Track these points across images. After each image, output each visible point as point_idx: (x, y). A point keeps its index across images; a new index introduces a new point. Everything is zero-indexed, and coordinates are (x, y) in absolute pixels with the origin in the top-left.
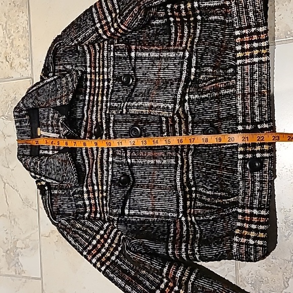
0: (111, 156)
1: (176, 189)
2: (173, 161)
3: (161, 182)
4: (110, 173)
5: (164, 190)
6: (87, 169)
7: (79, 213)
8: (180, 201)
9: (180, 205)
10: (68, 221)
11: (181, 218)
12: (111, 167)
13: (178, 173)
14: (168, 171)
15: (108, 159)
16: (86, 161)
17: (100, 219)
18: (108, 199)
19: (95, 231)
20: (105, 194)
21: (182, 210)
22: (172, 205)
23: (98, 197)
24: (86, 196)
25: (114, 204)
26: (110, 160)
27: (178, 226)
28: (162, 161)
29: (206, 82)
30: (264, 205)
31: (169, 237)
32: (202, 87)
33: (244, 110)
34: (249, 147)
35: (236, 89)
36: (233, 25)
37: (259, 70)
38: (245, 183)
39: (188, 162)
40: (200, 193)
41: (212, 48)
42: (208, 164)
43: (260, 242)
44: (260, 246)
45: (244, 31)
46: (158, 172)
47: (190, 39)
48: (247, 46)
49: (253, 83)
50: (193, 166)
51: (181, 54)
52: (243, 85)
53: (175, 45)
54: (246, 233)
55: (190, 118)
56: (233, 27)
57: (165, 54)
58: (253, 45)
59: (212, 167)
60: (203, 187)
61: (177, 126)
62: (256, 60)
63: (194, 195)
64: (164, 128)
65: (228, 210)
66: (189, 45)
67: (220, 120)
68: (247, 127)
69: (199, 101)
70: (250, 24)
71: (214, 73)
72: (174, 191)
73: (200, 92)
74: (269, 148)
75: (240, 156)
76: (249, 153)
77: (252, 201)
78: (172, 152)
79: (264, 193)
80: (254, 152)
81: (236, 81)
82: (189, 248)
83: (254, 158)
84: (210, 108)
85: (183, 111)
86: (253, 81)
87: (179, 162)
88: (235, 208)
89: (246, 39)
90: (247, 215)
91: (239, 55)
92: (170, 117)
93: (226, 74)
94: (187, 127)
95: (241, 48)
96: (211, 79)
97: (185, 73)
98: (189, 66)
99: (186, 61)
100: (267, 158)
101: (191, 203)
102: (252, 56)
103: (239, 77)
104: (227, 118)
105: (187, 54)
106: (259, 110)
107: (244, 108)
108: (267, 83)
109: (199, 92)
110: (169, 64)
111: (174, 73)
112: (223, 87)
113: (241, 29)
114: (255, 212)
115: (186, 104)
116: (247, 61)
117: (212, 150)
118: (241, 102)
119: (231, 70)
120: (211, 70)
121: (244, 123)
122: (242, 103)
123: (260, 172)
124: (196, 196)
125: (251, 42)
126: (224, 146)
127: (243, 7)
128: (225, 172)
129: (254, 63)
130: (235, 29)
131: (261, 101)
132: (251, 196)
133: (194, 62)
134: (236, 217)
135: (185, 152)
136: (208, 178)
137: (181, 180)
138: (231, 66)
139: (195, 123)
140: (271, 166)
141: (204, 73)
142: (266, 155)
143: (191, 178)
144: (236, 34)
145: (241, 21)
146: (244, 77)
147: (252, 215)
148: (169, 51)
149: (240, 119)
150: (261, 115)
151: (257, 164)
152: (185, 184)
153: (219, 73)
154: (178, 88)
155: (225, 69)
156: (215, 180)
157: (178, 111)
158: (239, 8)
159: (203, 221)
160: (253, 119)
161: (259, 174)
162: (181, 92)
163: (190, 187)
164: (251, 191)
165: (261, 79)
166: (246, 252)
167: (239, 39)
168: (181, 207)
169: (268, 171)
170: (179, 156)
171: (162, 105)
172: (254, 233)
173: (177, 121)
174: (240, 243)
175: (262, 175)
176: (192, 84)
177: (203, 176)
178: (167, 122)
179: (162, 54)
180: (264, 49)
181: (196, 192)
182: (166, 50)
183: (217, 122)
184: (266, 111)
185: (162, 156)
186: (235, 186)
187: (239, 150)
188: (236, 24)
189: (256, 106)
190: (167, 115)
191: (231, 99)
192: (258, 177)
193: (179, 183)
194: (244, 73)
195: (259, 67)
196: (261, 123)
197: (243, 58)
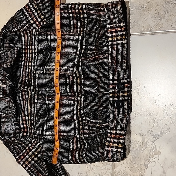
0: (36, 98)
1: (73, 119)
3: (64, 115)
4: (36, 109)
5: (66, 119)
6: (22, 106)
7: (17, 133)
8: (76, 126)
9: (76, 128)
10: (10, 138)
11: (77, 136)
12: (36, 105)
13: (75, 109)
14: (69, 108)
15: (35, 101)
16: (22, 102)
17: (29, 136)
18: (34, 125)
19: (26, 144)
20: (32, 122)
22: (71, 128)
23: (29, 123)
24: (21, 123)
25: (37, 128)
26: (36, 101)
27: (75, 141)
28: (66, 102)
29: (91, 55)
30: (123, 128)
31: (70, 149)
32: (89, 58)
33: (113, 72)
34: (116, 93)
35: (108, 59)
36: (106, 22)
37: (121, 48)
38: (113, 115)
39: (81, 103)
40: (88, 121)
41: (94, 34)
42: (92, 104)
43: (119, 150)
44: (119, 152)
45: (112, 25)
46: (63, 109)
47: (82, 29)
48: (114, 34)
49: (118, 56)
50: (84, 105)
51: (77, 37)
52: (112, 57)
53: (73, 32)
54: (111, 144)
55: (82, 77)
56: (106, 23)
57: (67, 37)
58: (118, 33)
59: (94, 106)
60: (89, 117)
61: (75, 81)
62: (120, 42)
63: (84, 122)
64: (68, 82)
65: (102, 131)
66: (81, 32)
67: (100, 77)
68: (115, 82)
69: (88, 66)
70: (115, 21)
71: (95, 49)
72: (73, 120)
73: (88, 61)
74: (128, 94)
75: (111, 99)
76: (116, 97)
77: (117, 126)
78: (72, 97)
79: (124, 121)
80: (119, 97)
81: (109, 55)
82: (80, 155)
83: (119, 101)
84: (94, 71)
85: (79, 72)
86: (118, 54)
87: (76, 102)
88: (107, 129)
89: (114, 30)
90: (113, 134)
91: (110, 39)
92: (71, 75)
93: (103, 50)
94: (81, 82)
95: (111, 35)
96: (94, 53)
97: (79, 49)
98: (82, 45)
99: (80, 42)
100: (126, 100)
101: (82, 127)
102: (117, 40)
103: (110, 52)
104: (103, 77)
105: (80, 38)
106: (122, 72)
107: (113, 70)
108: (126, 56)
109: (87, 61)
110: (70, 43)
111: (73, 49)
112: (101, 58)
113: (110, 24)
114: (118, 132)
115: (80, 68)
116: (114, 43)
117: (94, 95)
118: (111, 67)
119: (105, 48)
120: (94, 48)
121: (113, 79)
122: (112, 67)
123: (122, 108)
124: (85, 122)
125: (116, 32)
126: (102, 93)
127: (111, 11)
128: (102, 108)
129: (119, 44)
130: (107, 24)
131: (123, 66)
132: (117, 123)
133: (84, 42)
134: (107, 135)
135: (79, 97)
136: (92, 112)
137: (77, 113)
138: (106, 46)
139: (85, 79)
140: (129, 105)
141: (90, 49)
142: (126, 98)
143: (82, 112)
144: (108, 27)
145: (110, 20)
146: (113, 52)
147: (116, 134)
148: (70, 35)
149: (111, 77)
150: (123, 75)
151: (120, 104)
152: (79, 116)
153: (98, 50)
154: (75, 58)
155: (102, 47)
156: (96, 113)
157: (75, 72)
158: (109, 12)
159: (88, 137)
160: (118, 77)
161: (121, 110)
162: (77, 60)
163: (82, 117)
164: (117, 120)
165: (123, 53)
166: (112, 156)
167: (109, 30)
168: (77, 129)
169: (127, 108)
170: (76, 99)
171: (66, 68)
172: (116, 144)
173: (75, 78)
174: (108, 151)
175: (124, 110)
176: (84, 55)
177: (89, 111)
178: (69, 78)
179: (66, 37)
180: (124, 36)
181: (85, 120)
182: (68, 35)
183: (98, 78)
184: (126, 72)
185: (66, 99)
186: (108, 117)
187: (110, 95)
188: (108, 21)
189: (120, 69)
190: (70, 75)
191: (106, 65)
192: (121, 111)
193: (75, 115)
194: (113, 50)
195: (121, 47)
196: (123, 79)
197: (112, 41)
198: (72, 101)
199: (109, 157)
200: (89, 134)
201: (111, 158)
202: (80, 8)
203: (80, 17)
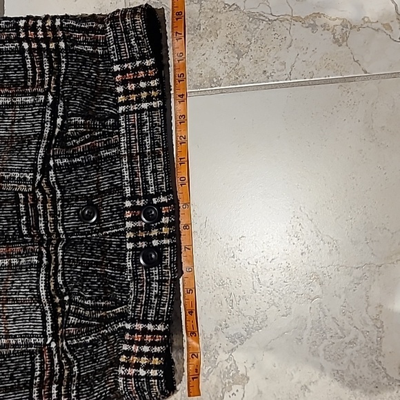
1: (40, 302)
2: (35, 260)
3: (16, 292)
5: (22, 303)
8: (47, 318)
9: (47, 324)
11: (50, 344)
13: (42, 276)
14: (28, 274)
21: (51, 332)
22: (34, 326)
27: (46, 357)
28: (20, 260)
29: (77, 138)
30: (162, 316)
31: (33, 378)
32: (71, 147)
33: (133, 178)
34: (142, 231)
35: (120, 148)
36: (109, 58)
37: (149, 119)
38: (137, 286)
39: (56, 260)
40: (76, 303)
41: (81, 89)
42: (84, 260)
43: (154, 373)
44: (154, 378)
45: (126, 66)
46: (13, 278)
47: (53, 77)
48: (131, 87)
49: (142, 139)
50: (63, 264)
51: (42, 98)
52: (129, 142)
53: (33, 86)
54: (134, 359)
55: (59, 194)
56: (110, 59)
57: (19, 100)
58: (140, 85)
59: (90, 264)
60: (79, 294)
61: (40, 206)
62: (145, 106)
63: (67, 307)
64: (22, 210)
65: (111, 326)
66: (53, 86)
67: (101, 194)
68: (138, 202)
69: (70, 168)
70: (133, 55)
71: (86, 124)
72: (38, 304)
73: (70, 154)
74: (170, 231)
75: (130, 246)
76: (143, 240)
77: (147, 311)
78: (33, 246)
79: (164, 299)
80: (149, 239)
81: (120, 137)
82: (63, 393)
83: (150, 248)
84: (85, 178)
85: (48, 183)
86: (142, 135)
87: (44, 259)
88: (121, 322)
89: (129, 76)
90: (138, 332)
91: (121, 99)
92: (30, 192)
93: (105, 126)
94: (55, 207)
95: (122, 90)
96: (83, 134)
97: (48, 125)
98: (54, 116)
99: (50, 108)
100: (167, 245)
101: (62, 321)
102: (139, 101)
103: (123, 131)
104: (109, 192)
105: (50, 98)
106: (154, 178)
107: (133, 175)
108: (162, 138)
109: (68, 154)
110: (25, 113)
111: (33, 126)
112: (102, 147)
113: (121, 62)
114: (150, 327)
115: (51, 173)
116: (132, 108)
117: (90, 239)
118: (127, 166)
119: (111, 121)
120: (83, 121)
121: (134, 197)
122: (129, 167)
123: (158, 267)
124: (70, 307)
125: (136, 81)
126: (107, 233)
127: (121, 32)
128: (110, 269)
129: (143, 110)
130: (113, 63)
131: (156, 164)
132: (146, 304)
133: (60, 110)
134: (123, 336)
135: (52, 244)
136: (85, 280)
137: (47, 286)
138: (112, 116)
139: (67, 200)
140: (174, 257)
141: (72, 125)
142: (166, 241)
143: (61, 283)
144: (115, 70)
145: (120, 51)
146: (130, 130)
147: (145, 332)
148: (25, 94)
149: (128, 191)
150: (156, 184)
151: (153, 256)
152: (53, 293)
153: (94, 125)
154: (38, 149)
155: (103, 119)
156: (95, 283)
157: (40, 182)
158: (116, 33)
159: (77, 346)
160: (145, 190)
161: (157, 271)
162: (42, 154)
163: (61, 296)
164: (146, 297)
165: (153, 132)
166: (137, 389)
167: (119, 76)
168: (50, 327)
169: (170, 265)
170: (44, 251)
171: (17, 175)
172: (146, 358)
173: (41, 199)
174: (126, 377)
175: (162, 272)
176: (60, 140)
177: (78, 278)
178: (26, 200)
179: (15, 100)
180: (155, 91)
181: (70, 302)
182: (20, 93)
183: (96, 197)
184: (163, 178)
185: (19, 253)
186: (124, 290)
187: (128, 236)
188: (114, 55)
189: (149, 172)
190: (25, 190)
191: (114, 163)
192: (156, 275)
193: (44, 291)
194: (129, 125)
195: (149, 116)
196: (157, 195)
197: (126, 103)
198: (34, 257)
199: (131, 393)
200: (78, 337)
201: (137, 393)
202: (48, 26)
203: (48, 50)
